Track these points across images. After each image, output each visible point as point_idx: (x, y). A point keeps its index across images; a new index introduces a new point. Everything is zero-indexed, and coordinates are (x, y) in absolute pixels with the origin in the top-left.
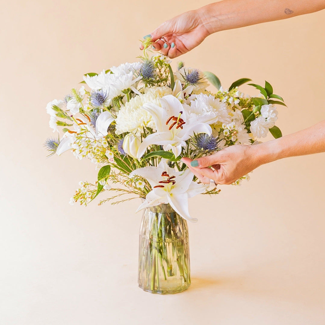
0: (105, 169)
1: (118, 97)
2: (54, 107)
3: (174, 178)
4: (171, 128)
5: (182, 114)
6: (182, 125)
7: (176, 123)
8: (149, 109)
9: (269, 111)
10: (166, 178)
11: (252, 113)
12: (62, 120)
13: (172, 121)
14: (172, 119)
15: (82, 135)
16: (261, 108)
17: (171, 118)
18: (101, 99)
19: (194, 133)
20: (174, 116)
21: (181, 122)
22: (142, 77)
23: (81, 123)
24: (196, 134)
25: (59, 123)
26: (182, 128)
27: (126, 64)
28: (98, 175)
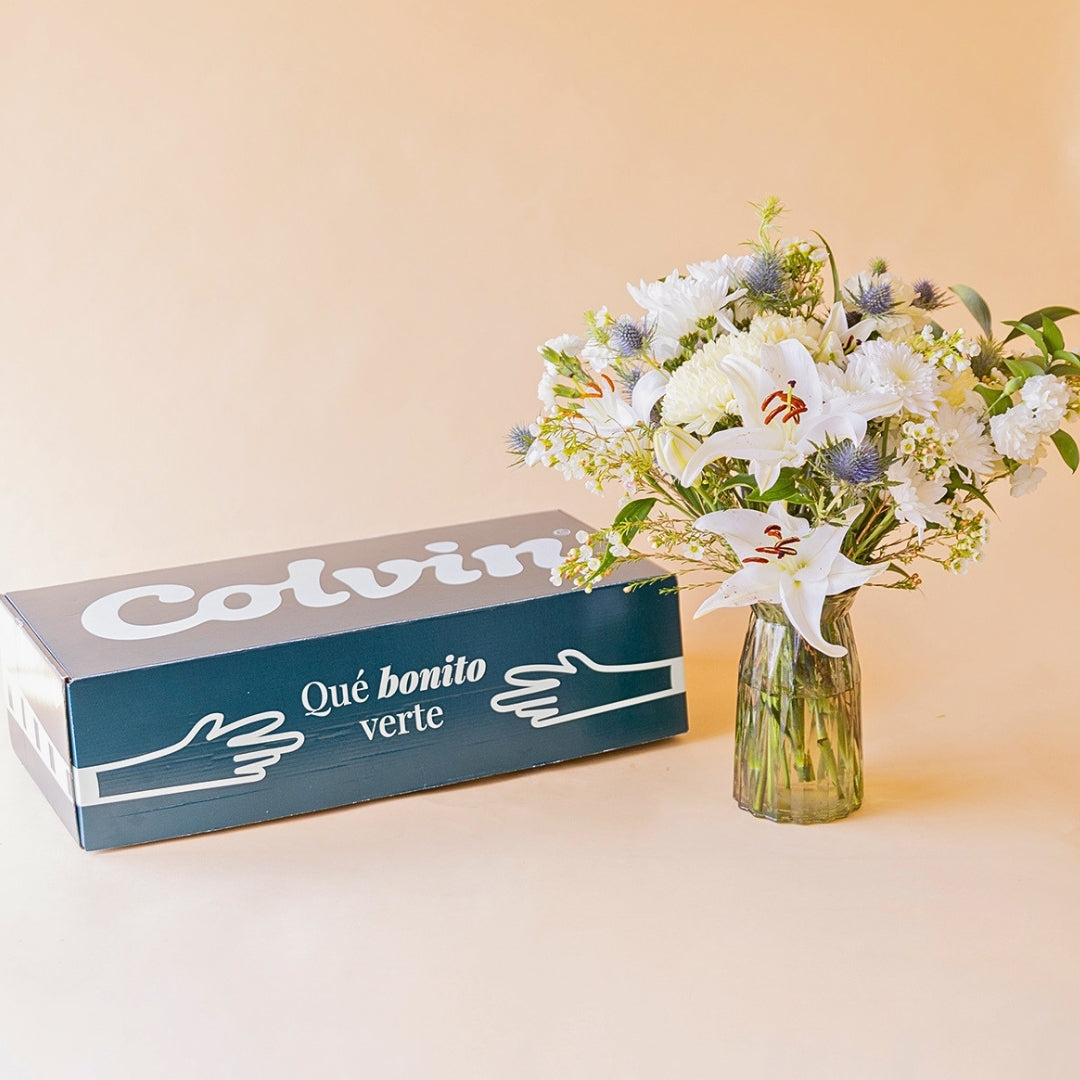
0: (638, 508)
1: (690, 335)
2: (544, 351)
3: (796, 543)
4: (768, 421)
5: (793, 386)
6: (800, 414)
7: (785, 407)
8: (730, 367)
9: (1041, 393)
10: (773, 541)
11: (1002, 396)
12: (570, 383)
13: (777, 402)
14: (777, 397)
15: (562, 423)
16: (1024, 383)
17: (773, 396)
18: (636, 339)
19: (828, 438)
20: (781, 392)
21: (798, 406)
22: (746, 290)
23: (596, 392)
24: (833, 441)
25: (560, 391)
26: (797, 421)
27: (725, 258)
28: (617, 520)
